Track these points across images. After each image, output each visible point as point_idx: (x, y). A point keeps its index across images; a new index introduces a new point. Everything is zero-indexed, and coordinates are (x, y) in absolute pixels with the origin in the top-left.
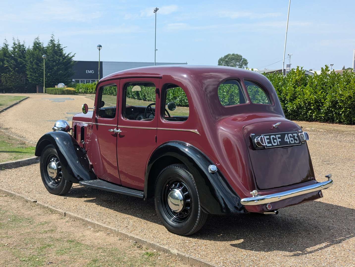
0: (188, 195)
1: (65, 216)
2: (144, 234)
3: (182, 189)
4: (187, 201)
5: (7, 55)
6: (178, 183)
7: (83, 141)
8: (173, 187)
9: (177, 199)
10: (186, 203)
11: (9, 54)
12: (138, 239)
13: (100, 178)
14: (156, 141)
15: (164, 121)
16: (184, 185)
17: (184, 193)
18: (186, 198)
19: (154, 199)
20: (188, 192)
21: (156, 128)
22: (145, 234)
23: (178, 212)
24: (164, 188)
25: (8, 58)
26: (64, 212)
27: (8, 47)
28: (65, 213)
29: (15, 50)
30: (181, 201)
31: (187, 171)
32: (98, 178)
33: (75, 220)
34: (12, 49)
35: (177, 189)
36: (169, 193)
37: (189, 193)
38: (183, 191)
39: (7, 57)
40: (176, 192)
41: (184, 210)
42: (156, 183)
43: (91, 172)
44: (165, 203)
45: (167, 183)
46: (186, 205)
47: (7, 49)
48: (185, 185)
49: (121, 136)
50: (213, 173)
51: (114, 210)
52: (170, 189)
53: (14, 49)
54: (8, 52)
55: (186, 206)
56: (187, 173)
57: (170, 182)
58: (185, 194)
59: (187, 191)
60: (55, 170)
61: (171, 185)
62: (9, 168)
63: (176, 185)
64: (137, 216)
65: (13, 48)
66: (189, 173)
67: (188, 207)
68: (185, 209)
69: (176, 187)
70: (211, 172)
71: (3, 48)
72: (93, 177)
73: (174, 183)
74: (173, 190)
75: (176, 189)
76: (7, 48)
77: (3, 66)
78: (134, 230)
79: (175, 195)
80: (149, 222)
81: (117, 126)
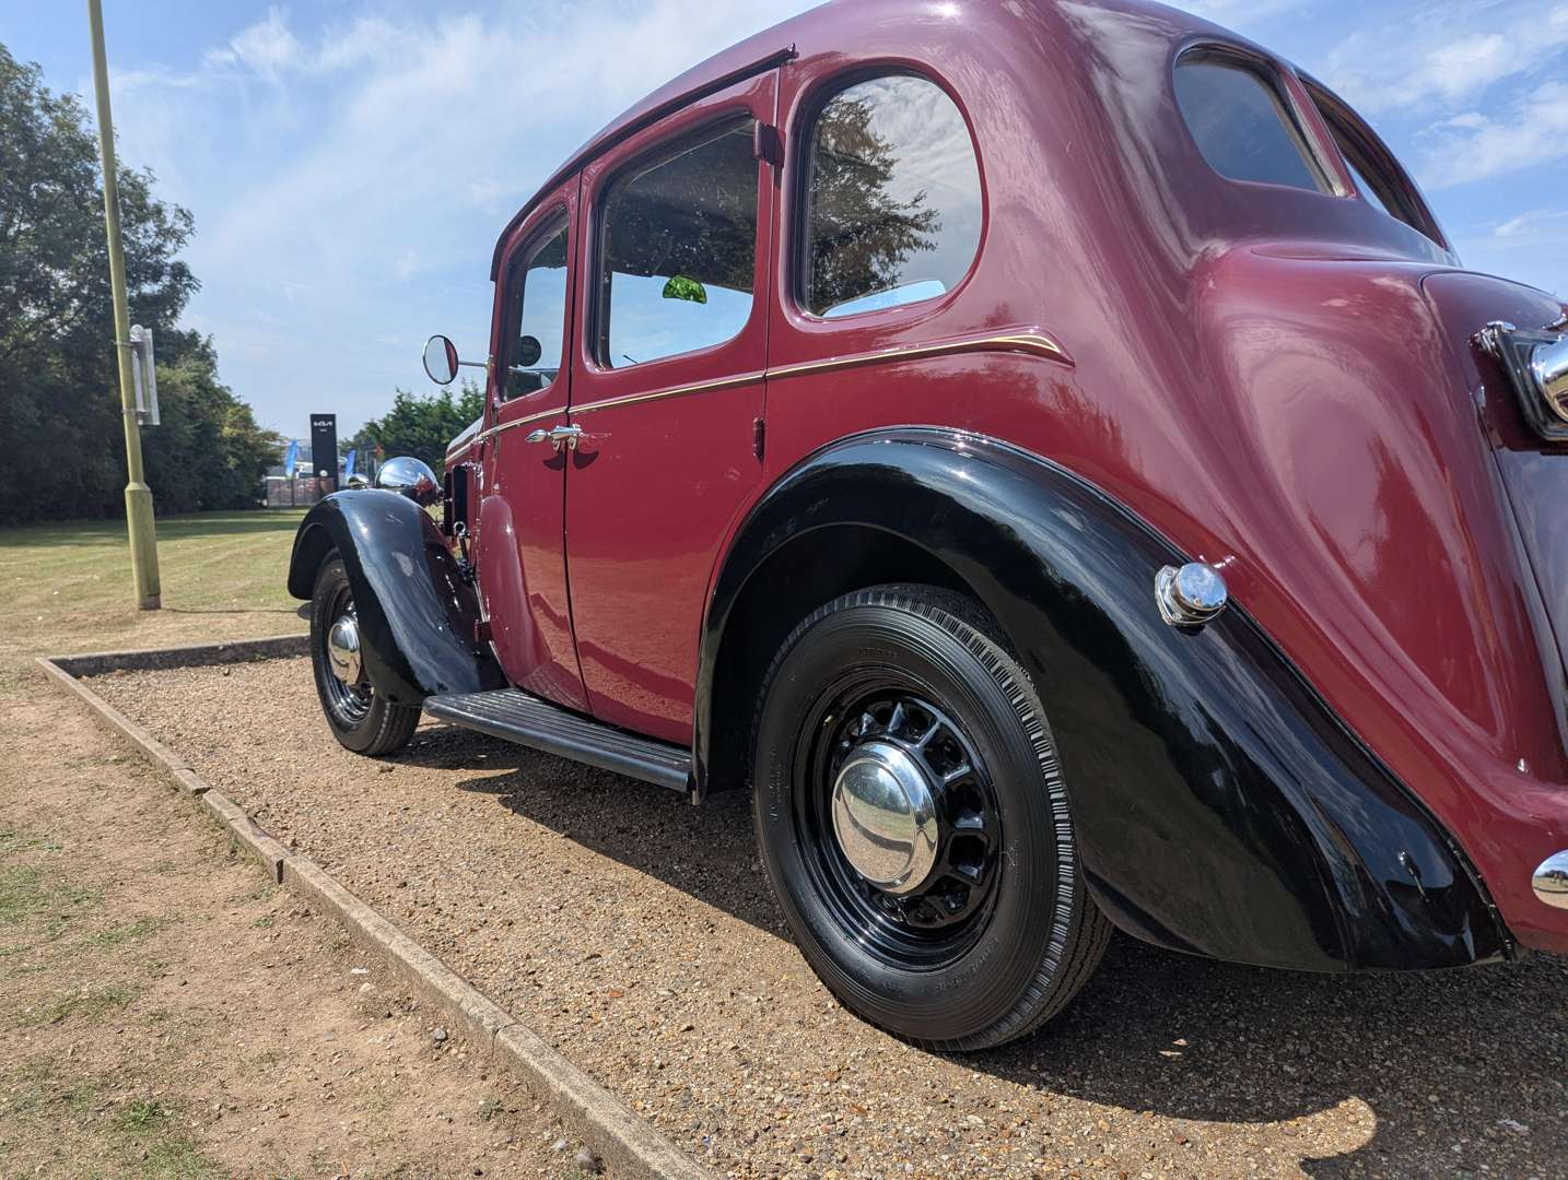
0: (970, 782)
1: (280, 882)
2: (684, 1026)
3: (928, 745)
4: (963, 823)
5: (449, 417)
6: (899, 706)
7: (460, 528)
8: (864, 730)
9: (890, 804)
10: (956, 839)
11: (454, 415)
12: (608, 1136)
13: (519, 683)
14: (761, 452)
15: (805, 319)
16: (934, 719)
17: (940, 771)
18: (950, 804)
19: (749, 798)
20: (970, 762)
21: (758, 375)
22: (690, 1029)
23: (900, 896)
24: (806, 739)
25: (450, 425)
26: (275, 860)
27: (452, 399)
28: (280, 864)
29: (466, 406)
30: (920, 821)
31: (963, 625)
32: (511, 684)
33: (313, 911)
34: (461, 404)
35: (890, 743)
36: (838, 770)
37: (973, 768)
38: (939, 756)
39: (449, 422)
40: (886, 760)
41: (940, 885)
42: (759, 703)
43: (485, 659)
44: (817, 828)
45: (824, 702)
46: (956, 850)
47: (449, 405)
48: (942, 718)
49: (583, 458)
50: (1193, 623)
51: (565, 836)
52: (846, 744)
53: (465, 403)
54: (451, 411)
55: (955, 861)
56: (966, 637)
57: (846, 702)
58: (948, 778)
59: (956, 755)
60: (353, 651)
61: (849, 717)
62: (281, 657)
63: (883, 718)
64: (671, 872)
65: (463, 400)
66: (979, 634)
67: (968, 867)
68: (944, 878)
69: (885, 732)
70: (1178, 617)
71: (440, 401)
72: (493, 677)
73: (871, 707)
74: (865, 748)
75: (884, 741)
76: (450, 402)
77: (440, 442)
78: (628, 983)
79: (881, 780)
80: (727, 918)
81: (568, 409)
